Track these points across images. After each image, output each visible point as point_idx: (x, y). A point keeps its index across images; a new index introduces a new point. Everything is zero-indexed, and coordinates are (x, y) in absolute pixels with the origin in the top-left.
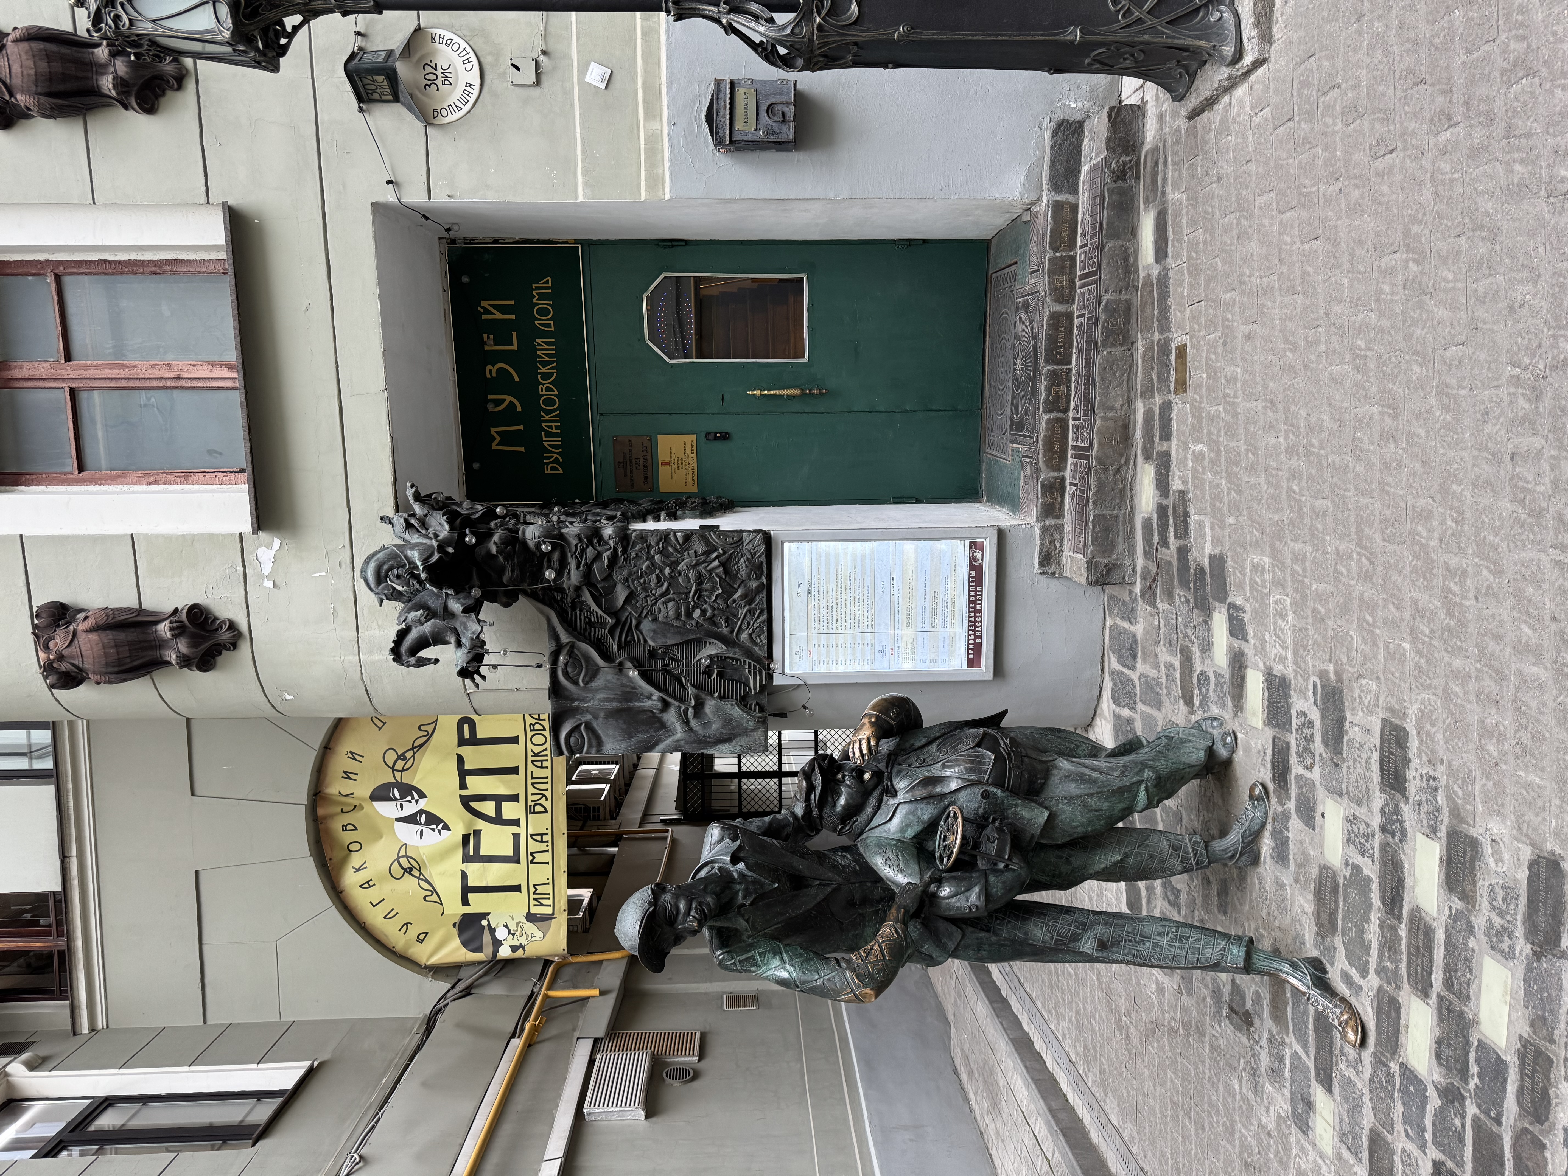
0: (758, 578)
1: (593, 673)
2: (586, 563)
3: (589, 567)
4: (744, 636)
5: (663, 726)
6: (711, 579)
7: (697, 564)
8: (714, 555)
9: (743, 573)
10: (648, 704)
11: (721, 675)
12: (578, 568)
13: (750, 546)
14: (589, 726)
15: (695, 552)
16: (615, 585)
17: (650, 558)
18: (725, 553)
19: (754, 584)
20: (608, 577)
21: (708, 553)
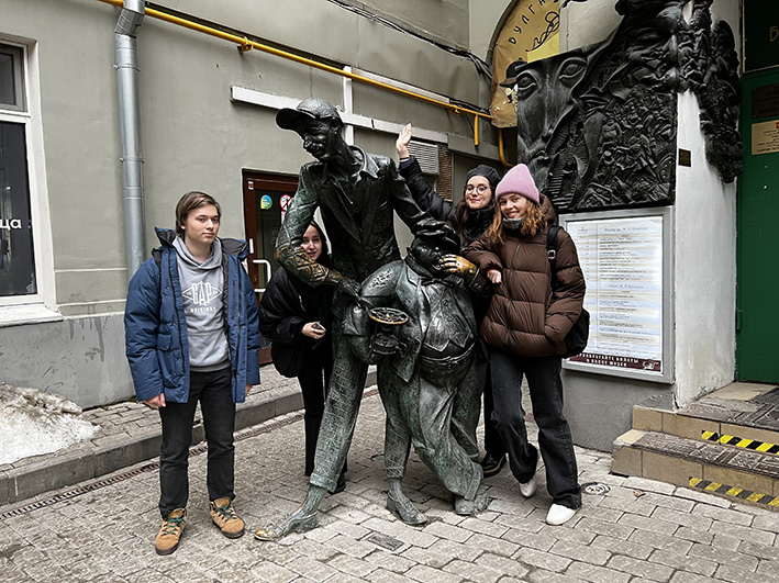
0: (633, 198)
1: (567, 84)
2: (647, 61)
3: (644, 64)
4: (592, 190)
5: (534, 140)
6: (633, 161)
7: (645, 149)
8: (652, 162)
9: (637, 185)
10: (546, 127)
11: (566, 176)
12: (643, 55)
13: (658, 188)
14: (534, 88)
15: (654, 147)
16: (630, 87)
17: (650, 112)
18: (654, 170)
19: (628, 195)
20: (636, 81)
21: (653, 157)
